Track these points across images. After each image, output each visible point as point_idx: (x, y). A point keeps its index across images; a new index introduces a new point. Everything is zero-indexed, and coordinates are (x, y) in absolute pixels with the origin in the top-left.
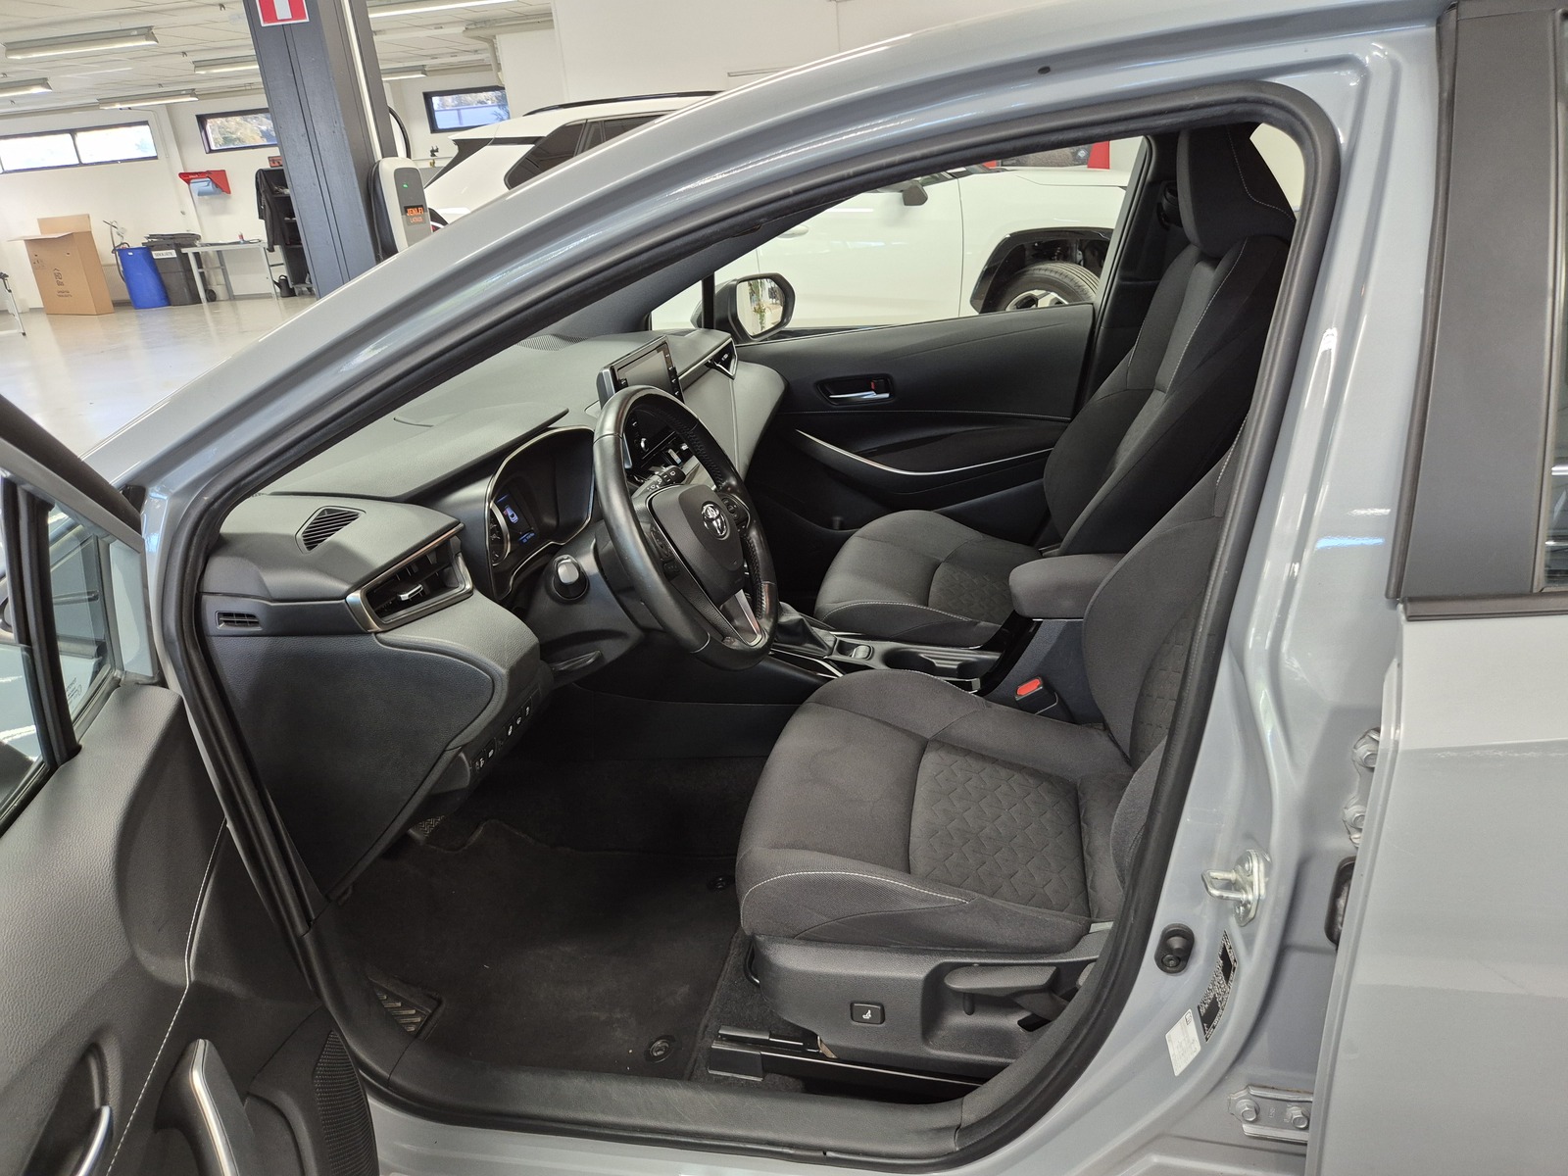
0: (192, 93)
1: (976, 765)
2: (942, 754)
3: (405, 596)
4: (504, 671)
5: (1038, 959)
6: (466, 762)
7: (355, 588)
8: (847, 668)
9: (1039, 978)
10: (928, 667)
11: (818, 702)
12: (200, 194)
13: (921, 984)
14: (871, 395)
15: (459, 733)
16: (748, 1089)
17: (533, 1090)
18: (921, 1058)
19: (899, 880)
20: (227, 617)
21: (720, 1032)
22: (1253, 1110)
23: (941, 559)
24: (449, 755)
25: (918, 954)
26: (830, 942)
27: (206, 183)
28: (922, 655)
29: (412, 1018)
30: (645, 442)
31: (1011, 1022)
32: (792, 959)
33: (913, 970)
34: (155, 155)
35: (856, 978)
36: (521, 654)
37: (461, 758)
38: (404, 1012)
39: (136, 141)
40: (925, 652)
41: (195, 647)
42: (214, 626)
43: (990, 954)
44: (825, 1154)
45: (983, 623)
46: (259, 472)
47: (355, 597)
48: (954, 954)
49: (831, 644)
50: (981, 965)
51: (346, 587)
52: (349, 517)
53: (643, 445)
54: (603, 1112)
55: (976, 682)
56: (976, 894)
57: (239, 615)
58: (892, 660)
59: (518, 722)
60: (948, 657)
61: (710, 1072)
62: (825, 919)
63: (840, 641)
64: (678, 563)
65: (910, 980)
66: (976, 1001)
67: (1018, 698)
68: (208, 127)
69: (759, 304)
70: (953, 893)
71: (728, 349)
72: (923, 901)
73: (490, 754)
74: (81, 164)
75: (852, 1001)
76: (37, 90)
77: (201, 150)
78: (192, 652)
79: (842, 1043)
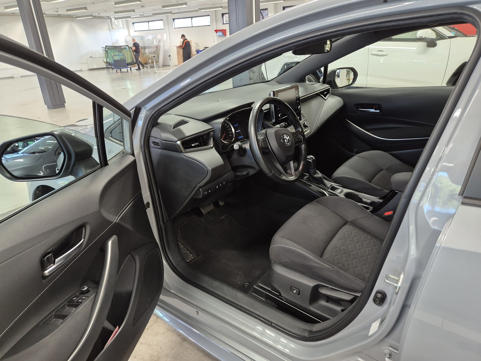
0: (221, 7)
1: (360, 232)
2: (351, 226)
3: (193, 145)
4: (210, 169)
5: (350, 292)
6: (201, 192)
7: (179, 140)
8: (332, 194)
9: (348, 298)
10: (360, 200)
11: (317, 202)
12: (219, 36)
13: (311, 288)
14: (373, 110)
15: (199, 183)
16: (261, 301)
17: (207, 281)
18: (308, 309)
19: (311, 256)
20: (154, 143)
21: (259, 284)
22: (389, 354)
23: (384, 168)
24: (196, 188)
25: (313, 279)
26: (289, 268)
27: (221, 33)
28: (359, 196)
29: (191, 257)
30: (280, 115)
31: (339, 309)
32: (279, 270)
33: (311, 283)
34: (210, 24)
35: (294, 280)
36: (217, 166)
37: (200, 190)
38: (190, 255)
39: (206, 21)
40: (362, 195)
41: (147, 149)
42: (152, 145)
43: (335, 286)
44: (272, 324)
45: (385, 191)
46: (164, 107)
47: (179, 142)
48: (324, 282)
49: (329, 186)
50: (331, 288)
51: (177, 139)
52: (186, 122)
53: (279, 115)
54: (221, 293)
55: (371, 208)
56: (336, 267)
57: (156, 143)
58: (347, 195)
59: (220, 185)
60: (367, 198)
61: (253, 293)
62: (289, 261)
63: (333, 186)
64: (270, 150)
65: (308, 286)
66: (329, 299)
67: (383, 216)
68: (224, 17)
69: (349, 78)
70: (328, 265)
71: (328, 91)
72: (317, 264)
73: (210, 191)
74: (192, 27)
75: (292, 286)
76: (185, 6)
77: (221, 23)
78: (146, 150)
79: (287, 297)
